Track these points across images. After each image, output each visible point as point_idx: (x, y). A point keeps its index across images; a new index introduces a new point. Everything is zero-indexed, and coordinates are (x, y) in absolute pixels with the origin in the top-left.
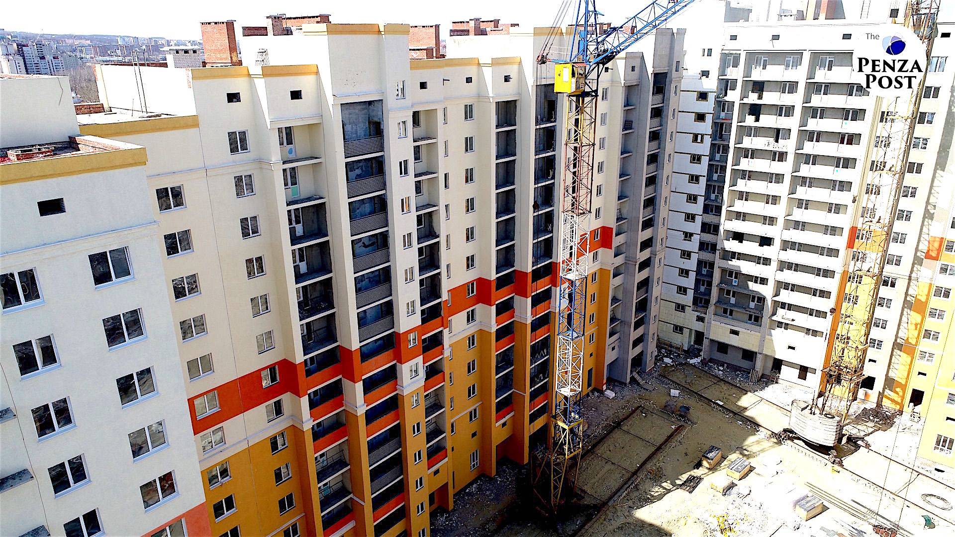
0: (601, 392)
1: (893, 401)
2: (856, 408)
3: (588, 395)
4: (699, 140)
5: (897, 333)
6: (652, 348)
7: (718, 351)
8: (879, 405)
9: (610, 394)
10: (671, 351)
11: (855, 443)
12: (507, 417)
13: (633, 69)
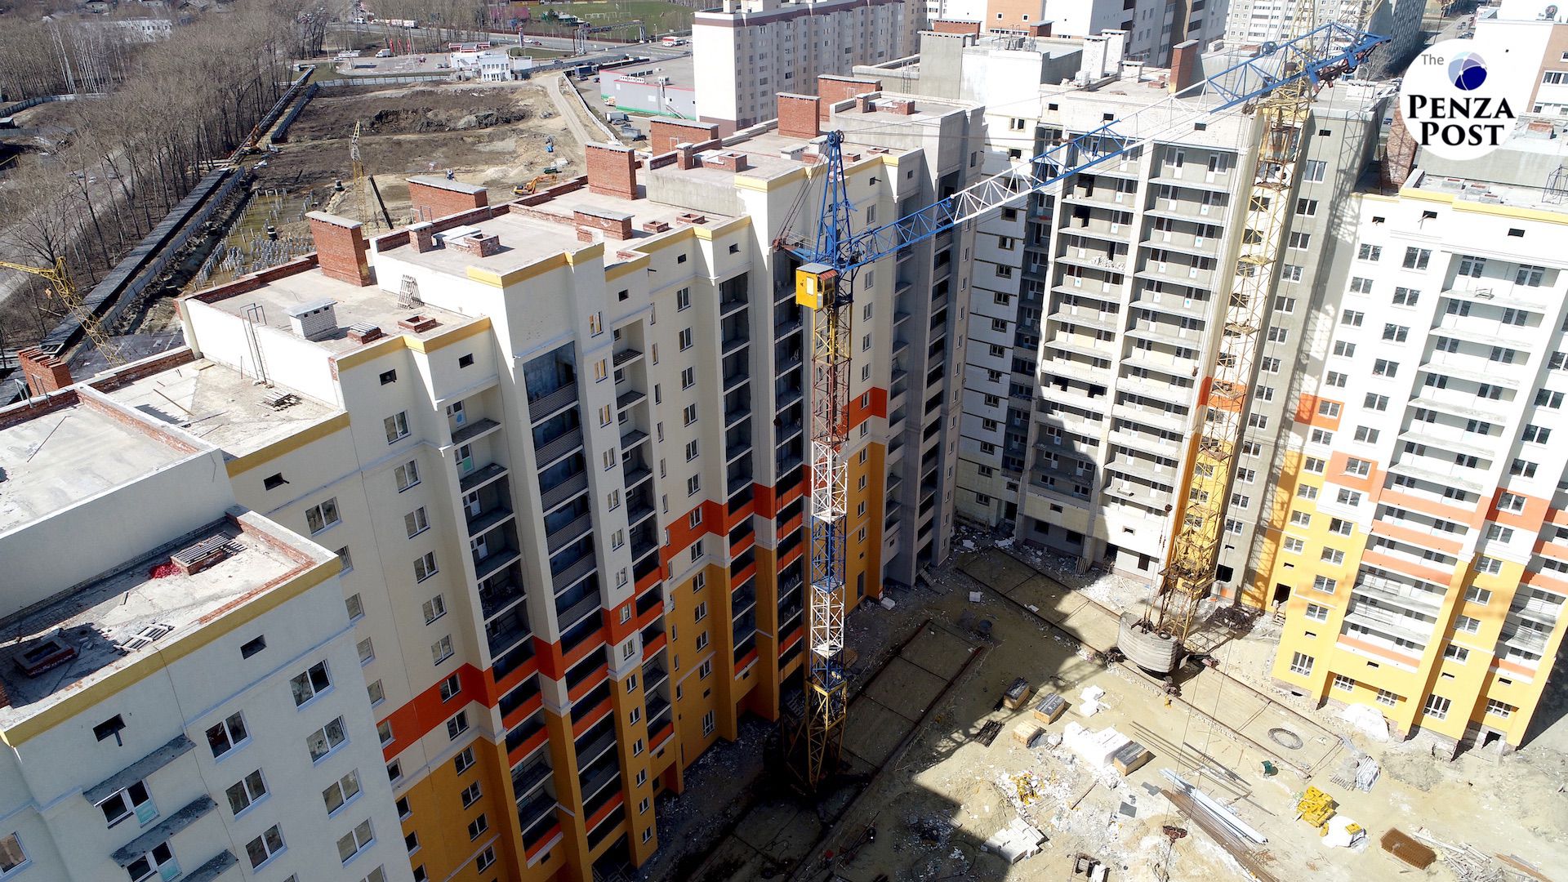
0: (877, 601)
1: (1253, 597)
2: (1206, 607)
3: (859, 607)
4: (1008, 246)
5: (1261, 513)
6: (946, 531)
7: (1036, 529)
8: (1237, 602)
9: (889, 603)
10: (973, 529)
11: (1200, 661)
12: (749, 666)
13: (910, 175)
